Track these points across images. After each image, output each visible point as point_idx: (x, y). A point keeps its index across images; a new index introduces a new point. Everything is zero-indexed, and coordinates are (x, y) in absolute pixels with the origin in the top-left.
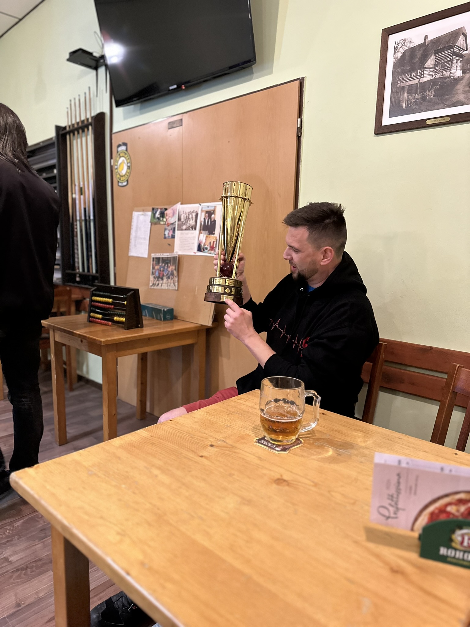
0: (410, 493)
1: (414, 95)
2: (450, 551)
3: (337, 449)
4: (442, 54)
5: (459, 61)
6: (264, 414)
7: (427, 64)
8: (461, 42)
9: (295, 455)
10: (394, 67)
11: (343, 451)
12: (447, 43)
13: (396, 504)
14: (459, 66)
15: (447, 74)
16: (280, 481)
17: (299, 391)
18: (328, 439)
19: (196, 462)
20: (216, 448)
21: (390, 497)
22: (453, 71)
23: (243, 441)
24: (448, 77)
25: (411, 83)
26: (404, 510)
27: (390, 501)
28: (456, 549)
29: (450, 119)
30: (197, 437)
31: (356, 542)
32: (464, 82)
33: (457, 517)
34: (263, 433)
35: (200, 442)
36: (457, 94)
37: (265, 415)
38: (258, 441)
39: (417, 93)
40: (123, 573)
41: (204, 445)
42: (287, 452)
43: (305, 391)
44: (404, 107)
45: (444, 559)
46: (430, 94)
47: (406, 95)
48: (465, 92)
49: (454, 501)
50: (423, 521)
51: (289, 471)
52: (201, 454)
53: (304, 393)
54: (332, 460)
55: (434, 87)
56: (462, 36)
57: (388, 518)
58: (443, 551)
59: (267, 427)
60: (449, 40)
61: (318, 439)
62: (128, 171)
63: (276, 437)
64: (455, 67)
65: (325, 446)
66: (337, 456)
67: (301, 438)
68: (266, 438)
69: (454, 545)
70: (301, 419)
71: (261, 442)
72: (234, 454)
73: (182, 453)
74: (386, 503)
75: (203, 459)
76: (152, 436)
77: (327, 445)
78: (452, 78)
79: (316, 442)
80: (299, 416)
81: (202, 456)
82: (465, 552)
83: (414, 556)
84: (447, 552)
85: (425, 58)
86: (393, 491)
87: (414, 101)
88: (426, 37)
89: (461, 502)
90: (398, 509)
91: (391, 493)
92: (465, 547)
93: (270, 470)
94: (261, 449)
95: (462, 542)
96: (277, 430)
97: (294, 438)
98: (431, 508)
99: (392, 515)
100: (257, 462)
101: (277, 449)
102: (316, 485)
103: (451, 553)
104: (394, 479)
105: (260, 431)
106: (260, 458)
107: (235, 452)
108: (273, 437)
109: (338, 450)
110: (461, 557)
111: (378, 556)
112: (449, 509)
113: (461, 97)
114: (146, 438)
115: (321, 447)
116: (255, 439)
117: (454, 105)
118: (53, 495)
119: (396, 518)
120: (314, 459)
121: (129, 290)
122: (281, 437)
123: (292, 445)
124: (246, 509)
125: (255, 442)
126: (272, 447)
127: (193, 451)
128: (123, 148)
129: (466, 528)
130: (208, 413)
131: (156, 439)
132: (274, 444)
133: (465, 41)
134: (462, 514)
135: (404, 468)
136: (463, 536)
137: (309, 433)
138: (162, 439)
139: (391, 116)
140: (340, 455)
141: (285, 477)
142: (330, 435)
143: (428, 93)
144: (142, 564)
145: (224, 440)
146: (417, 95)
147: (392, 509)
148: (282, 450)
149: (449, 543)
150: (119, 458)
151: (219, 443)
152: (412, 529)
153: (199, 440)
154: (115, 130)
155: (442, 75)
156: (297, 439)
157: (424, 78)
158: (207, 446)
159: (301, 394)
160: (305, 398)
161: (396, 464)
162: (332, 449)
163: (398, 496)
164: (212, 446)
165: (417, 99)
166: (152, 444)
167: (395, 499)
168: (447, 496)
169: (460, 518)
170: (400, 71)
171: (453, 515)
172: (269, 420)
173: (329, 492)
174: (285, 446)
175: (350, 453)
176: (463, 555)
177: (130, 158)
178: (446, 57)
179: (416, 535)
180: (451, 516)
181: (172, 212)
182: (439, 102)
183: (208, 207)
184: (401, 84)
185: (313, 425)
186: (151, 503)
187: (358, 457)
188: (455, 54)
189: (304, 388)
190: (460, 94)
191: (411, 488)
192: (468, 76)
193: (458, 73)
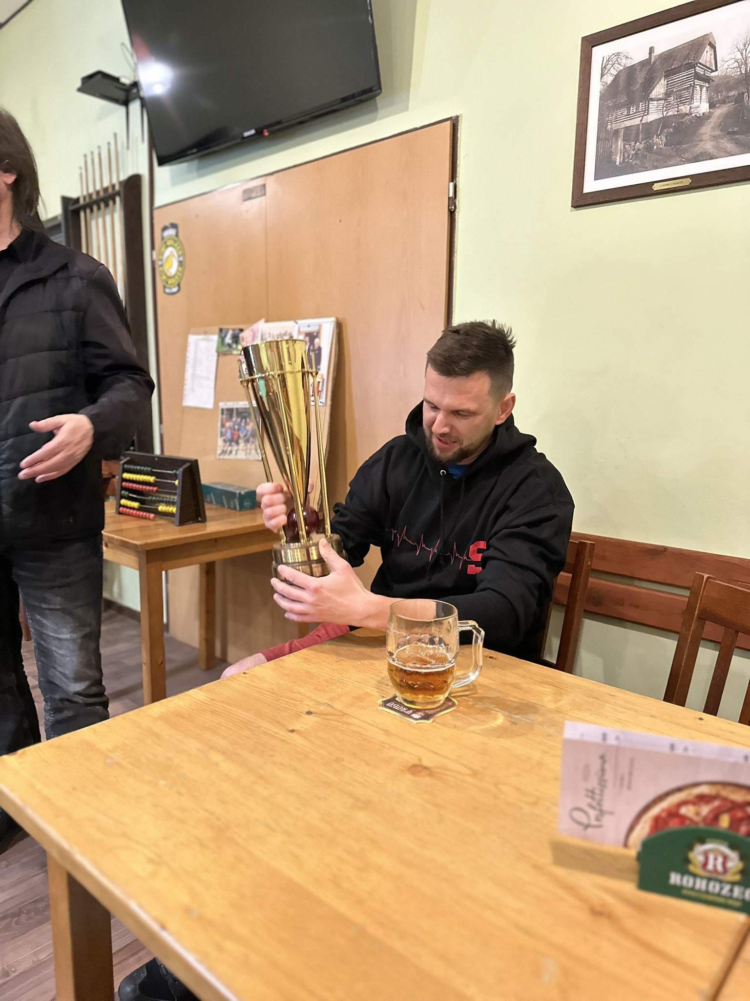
0: (621, 785)
1: (633, 143)
2: (685, 879)
3: (512, 713)
4: (677, 78)
5: (704, 89)
6: (394, 660)
7: (653, 95)
8: (706, 57)
9: (444, 725)
10: (603, 98)
11: (521, 718)
12: (685, 60)
13: (600, 804)
14: (704, 96)
15: (685, 109)
16: (417, 769)
17: (449, 622)
18: (498, 697)
19: (283, 741)
20: (316, 717)
21: (590, 794)
22: (695, 104)
23: (361, 704)
24: (687, 114)
25: (628, 124)
26: (612, 813)
27: (589, 800)
28: (695, 876)
29: (691, 181)
30: (285, 699)
31: (537, 867)
32: (713, 121)
33: (696, 823)
34: (392, 691)
35: (291, 707)
36: (702, 140)
37: (396, 662)
38: (385, 704)
39: (638, 140)
40: (155, 927)
41: (297, 713)
42: (431, 720)
43: (458, 622)
44: (618, 163)
45: (676, 892)
46: (659, 141)
47: (620, 143)
48: (715, 138)
49: (691, 798)
50: (643, 830)
51: (432, 752)
52: (291, 729)
53: (458, 625)
54: (501, 732)
55: (666, 131)
56: (708, 48)
57: (587, 826)
58: (675, 878)
59: (398, 681)
60: (688, 54)
61: (481, 699)
62: (180, 269)
63: (414, 696)
64: (698, 97)
65: (492, 710)
66: (511, 725)
67: (454, 697)
68: (397, 699)
69: (691, 868)
70: (453, 666)
71: (388, 705)
72: (345, 726)
73: (260, 726)
74: (584, 803)
75: (294, 735)
76: (212, 700)
77: (495, 707)
78: (693, 115)
79: (478, 704)
80: (450, 662)
81: (292, 731)
82: (709, 879)
83: (629, 888)
84: (682, 880)
85: (649, 84)
86: (593, 783)
87: (634, 152)
88: (651, 50)
89: (702, 799)
90: (602, 812)
91: (590, 788)
92: (709, 872)
93: (403, 751)
94: (390, 718)
95: (705, 864)
96: (415, 685)
97: (442, 698)
98: (655, 811)
99: (593, 822)
100: (382, 737)
101: (414, 716)
102: (475, 774)
103: (688, 881)
104: (596, 765)
105: (389, 687)
106: (386, 732)
107: (347, 723)
108: (409, 696)
109: (513, 715)
110: (704, 887)
111: (570, 889)
112: (683, 811)
113: (708, 146)
114: (202, 702)
115: (485, 711)
116: (380, 701)
117: (696, 159)
118: (46, 799)
119: (600, 826)
120: (473, 732)
121: (183, 461)
122: (421, 696)
123: (439, 709)
124: (361, 816)
125: (380, 705)
126: (406, 712)
127: (278, 722)
128: (171, 232)
129: (711, 842)
130: (306, 659)
131: (218, 703)
132: (409, 709)
133: (713, 57)
134: (705, 819)
135: (611, 746)
136: (706, 854)
137: (467, 688)
138: (229, 704)
139: (597, 177)
140: (515, 724)
141: (426, 763)
142: (500, 692)
143: (655, 139)
144: (187, 911)
145: (330, 703)
146: (638, 144)
147: (593, 813)
148: (423, 718)
149: (684, 867)
150: (158, 736)
151: (321, 708)
152: (626, 845)
153: (289, 704)
154: (158, 203)
155: (678, 111)
156: (448, 699)
157: (649, 116)
158: (302, 713)
159: (452, 627)
160: (458, 633)
161: (598, 739)
162: (502, 713)
163: (602, 790)
164: (309, 713)
165: (639, 150)
166: (211, 712)
167: (597, 797)
168: (679, 789)
169: (702, 826)
170: (610, 105)
171: (691, 820)
172: (402, 669)
173: (496, 785)
174: (427, 712)
175: (531, 720)
176: (707, 885)
177: (183, 249)
178: (683, 82)
179: (633, 852)
180: (687, 822)
181: (251, 334)
182: (674, 154)
183: (309, 326)
184: (613, 125)
185: (473, 677)
186: (206, 810)
187: (545, 727)
188: (697, 76)
189: (457, 617)
190: (706, 140)
191: (622, 779)
192: (719, 112)
193: (703, 107)
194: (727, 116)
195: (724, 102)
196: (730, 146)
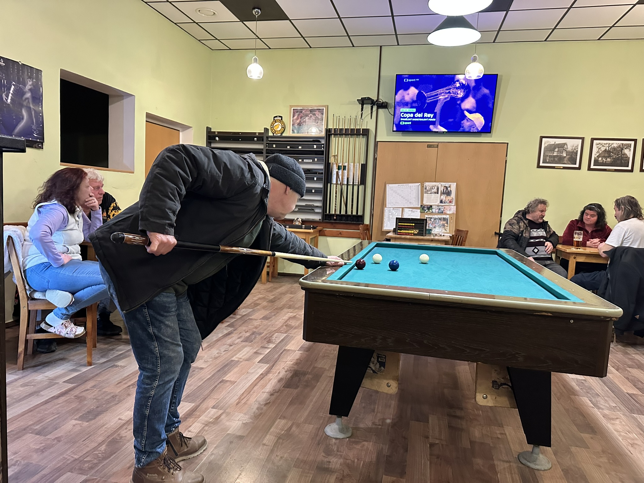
1: (551, 158)
4: (560, 149)
5: (565, 152)
7: (555, 150)
8: (566, 146)
10: (544, 148)
12: (561, 146)
15: (561, 154)
22: (563, 154)
25: (550, 154)
29: (563, 167)
32: (566, 158)
44: (547, 161)
46: (556, 159)
47: (548, 158)
48: (567, 161)
55: (558, 157)
78: (563, 156)
85: (555, 148)
87: (551, 160)
88: (555, 142)
113: (566, 162)
117: (564, 164)
139: (543, 163)
154: (379, 140)
157: (554, 154)
170: (546, 150)
182: (559, 162)
184: (547, 154)
188: (564, 149)
192: (568, 157)
193: (565, 155)
194: (569, 157)
195: (569, 155)
196: (570, 163)
